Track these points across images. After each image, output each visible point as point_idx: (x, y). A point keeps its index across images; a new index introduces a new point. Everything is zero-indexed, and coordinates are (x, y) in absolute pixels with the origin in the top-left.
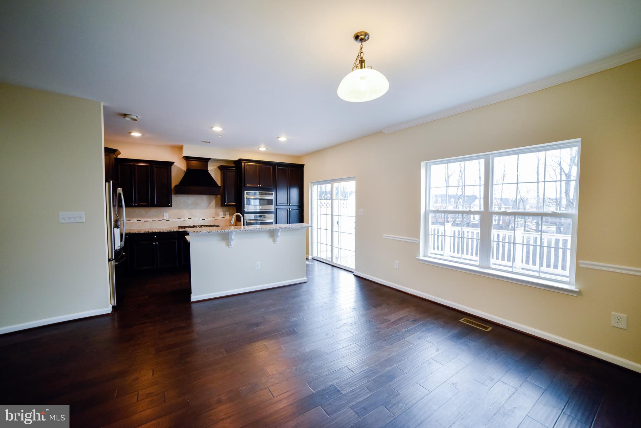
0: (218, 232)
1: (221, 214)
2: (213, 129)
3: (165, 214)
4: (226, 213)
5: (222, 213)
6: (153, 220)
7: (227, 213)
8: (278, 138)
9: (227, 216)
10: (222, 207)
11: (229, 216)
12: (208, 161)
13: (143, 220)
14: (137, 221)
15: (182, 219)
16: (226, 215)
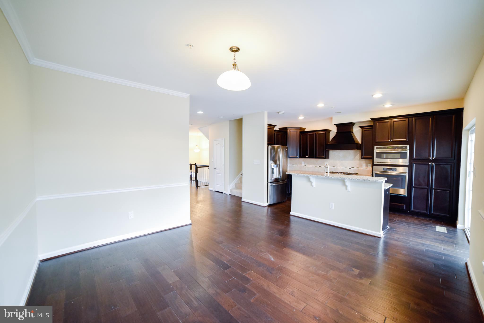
0: (297, 175)
2: (318, 106)
3: (326, 163)
4: (368, 165)
5: (365, 164)
8: (372, 96)
9: (369, 167)
12: (353, 126)
13: (314, 166)
14: (312, 166)
15: (336, 167)
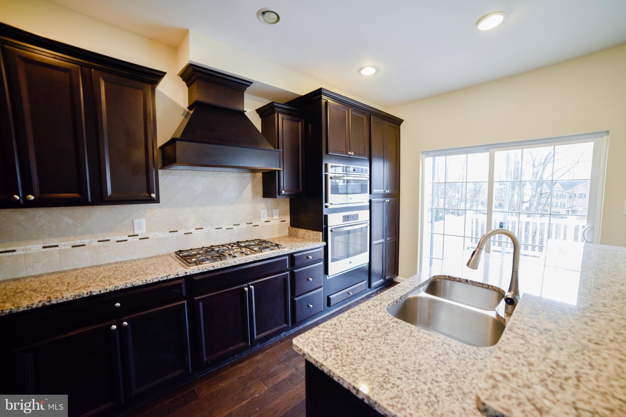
1: (264, 213)
3: (136, 222)
4: (272, 213)
5: (266, 211)
6: (99, 241)
7: (274, 210)
9: (275, 217)
10: (264, 198)
11: (277, 217)
14: (44, 247)
15: (181, 232)
16: (272, 216)
